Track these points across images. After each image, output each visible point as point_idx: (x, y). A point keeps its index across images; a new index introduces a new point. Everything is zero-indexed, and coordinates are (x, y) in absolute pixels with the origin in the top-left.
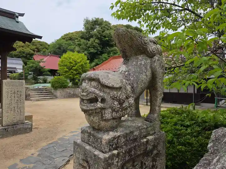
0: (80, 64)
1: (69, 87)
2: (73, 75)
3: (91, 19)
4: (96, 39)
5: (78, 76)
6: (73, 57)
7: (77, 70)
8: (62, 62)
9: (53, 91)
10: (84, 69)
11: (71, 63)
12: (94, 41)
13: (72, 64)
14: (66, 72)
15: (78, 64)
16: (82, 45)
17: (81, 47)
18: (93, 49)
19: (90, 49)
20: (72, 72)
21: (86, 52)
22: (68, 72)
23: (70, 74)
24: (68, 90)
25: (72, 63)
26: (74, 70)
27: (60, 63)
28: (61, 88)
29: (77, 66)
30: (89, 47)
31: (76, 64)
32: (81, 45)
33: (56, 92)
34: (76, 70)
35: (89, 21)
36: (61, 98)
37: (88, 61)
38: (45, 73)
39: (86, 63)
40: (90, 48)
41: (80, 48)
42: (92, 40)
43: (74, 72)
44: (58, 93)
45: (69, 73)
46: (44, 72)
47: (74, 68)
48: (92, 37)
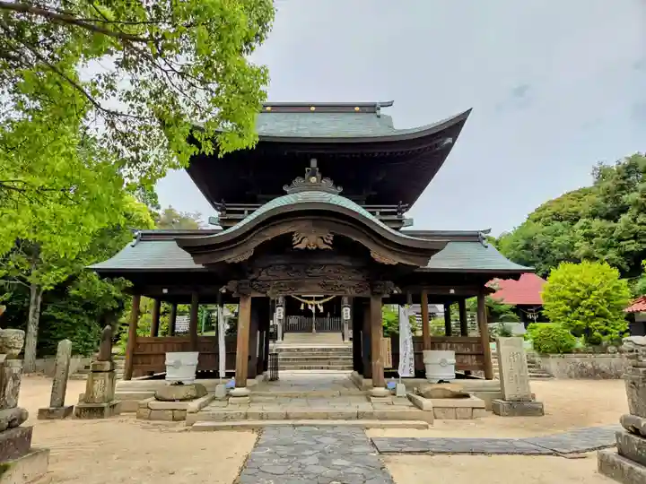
0: (601, 291)
1: (578, 351)
2: (584, 320)
3: (615, 164)
4: (638, 213)
5: (598, 323)
6: (577, 276)
7: (595, 307)
8: (551, 290)
9: (537, 359)
10: (615, 302)
11: (574, 290)
12: (635, 220)
13: (578, 294)
14: (566, 312)
15: (596, 292)
16: (598, 236)
17: (594, 241)
18: (633, 241)
19: (622, 243)
20: (583, 314)
21: (612, 254)
22: (571, 313)
23: (578, 319)
24: (576, 359)
25: (579, 291)
26: (586, 308)
27: (547, 293)
28: (559, 352)
29: (592, 297)
30: (620, 239)
31: (590, 292)
32: (593, 237)
33: (548, 363)
34: (592, 307)
35: (610, 169)
36: (561, 378)
37: (624, 281)
38: (503, 316)
39: (617, 288)
40: (623, 240)
41: (591, 243)
42: (625, 217)
43: (587, 312)
44: (553, 363)
45: (573, 315)
46: (502, 313)
47: (585, 301)
48: (624, 210)
